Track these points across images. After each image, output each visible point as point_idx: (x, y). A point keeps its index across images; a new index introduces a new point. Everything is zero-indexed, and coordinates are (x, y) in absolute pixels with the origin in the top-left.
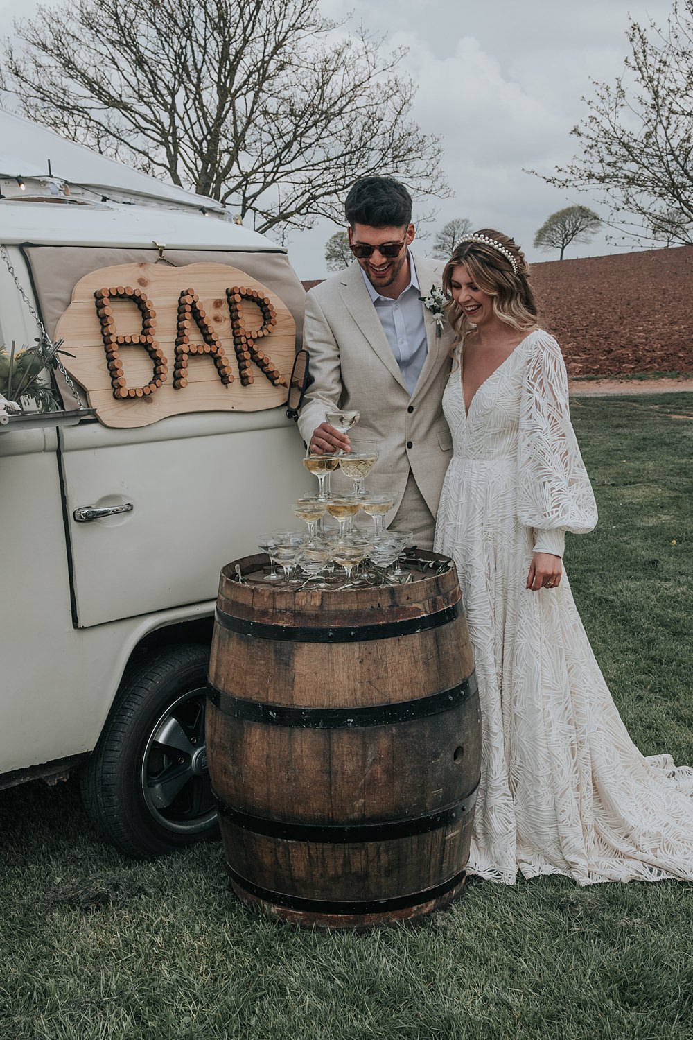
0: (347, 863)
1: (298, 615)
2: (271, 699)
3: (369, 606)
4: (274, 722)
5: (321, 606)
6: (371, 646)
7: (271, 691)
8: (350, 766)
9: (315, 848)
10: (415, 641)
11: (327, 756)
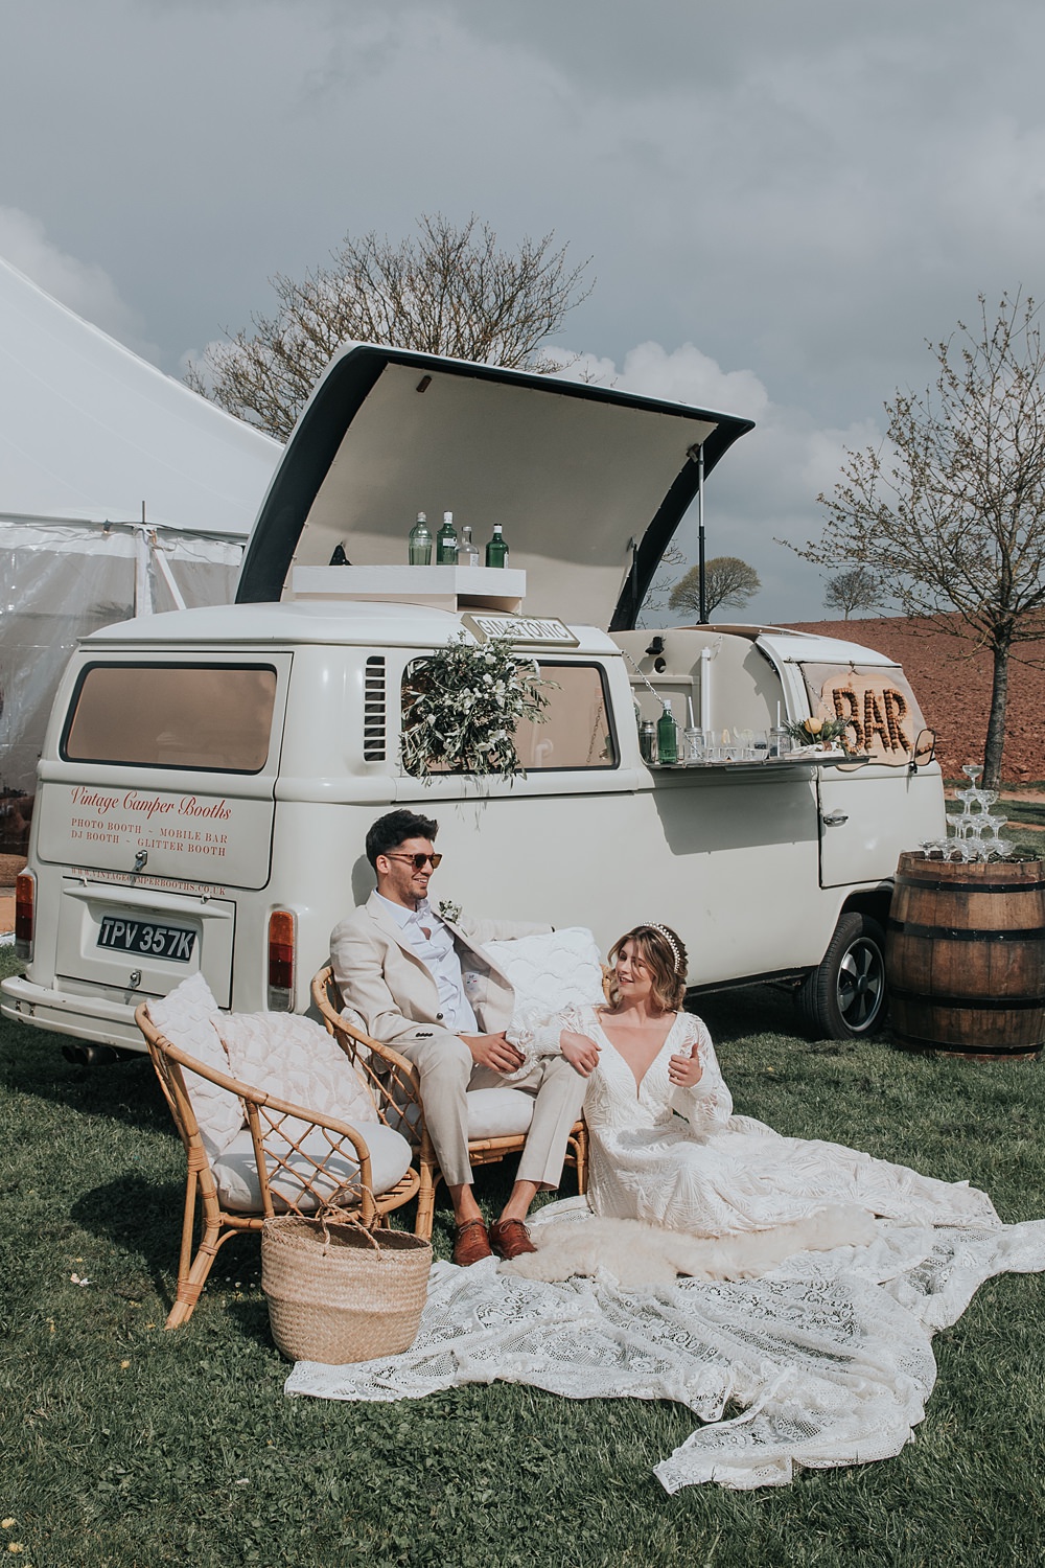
0: (994, 1023)
1: (971, 877)
2: (953, 925)
3: (1010, 873)
4: (955, 939)
5: (985, 872)
6: (1012, 895)
7: (954, 921)
8: (1001, 963)
9: (976, 1013)
10: (1033, 895)
11: (988, 957)
